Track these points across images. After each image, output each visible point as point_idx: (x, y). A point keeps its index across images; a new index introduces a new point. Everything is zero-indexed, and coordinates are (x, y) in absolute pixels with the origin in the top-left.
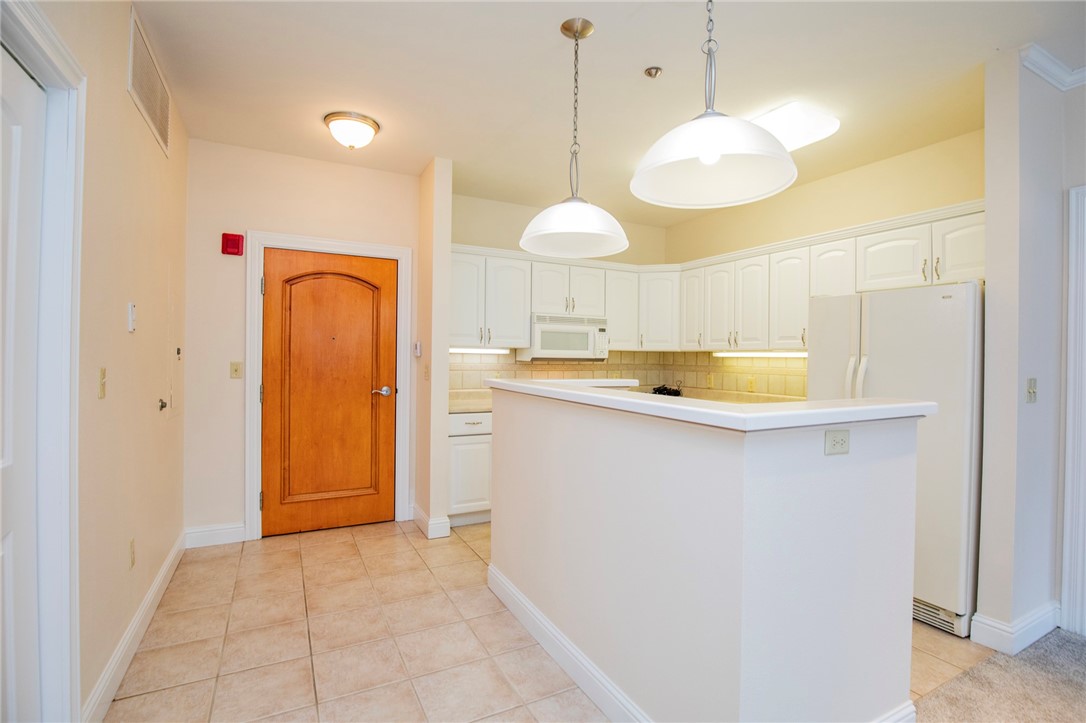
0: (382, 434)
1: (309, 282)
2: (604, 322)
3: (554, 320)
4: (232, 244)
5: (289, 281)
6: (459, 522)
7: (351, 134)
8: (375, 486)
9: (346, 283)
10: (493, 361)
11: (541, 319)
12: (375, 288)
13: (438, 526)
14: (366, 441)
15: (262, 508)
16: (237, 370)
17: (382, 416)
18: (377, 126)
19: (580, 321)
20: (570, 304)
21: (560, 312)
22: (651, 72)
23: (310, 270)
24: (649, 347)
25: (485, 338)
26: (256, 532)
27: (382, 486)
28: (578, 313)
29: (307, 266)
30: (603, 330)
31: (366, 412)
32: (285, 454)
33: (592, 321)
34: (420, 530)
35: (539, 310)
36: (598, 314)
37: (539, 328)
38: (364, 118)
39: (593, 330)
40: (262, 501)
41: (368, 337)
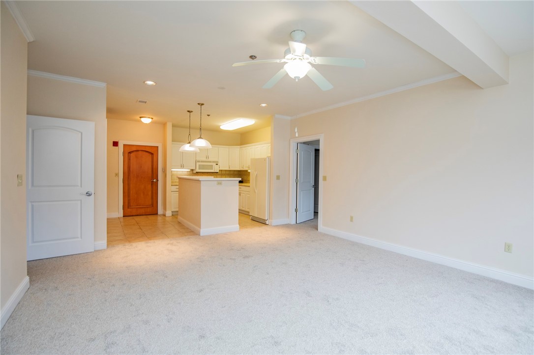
0: (154, 191)
1: (135, 153)
2: (218, 162)
3: (202, 162)
4: (115, 144)
5: (130, 153)
6: (174, 214)
7: (146, 121)
8: (152, 205)
9: (144, 153)
10: (186, 173)
11: (199, 161)
12: (152, 154)
13: (169, 213)
14: (150, 193)
15: (123, 209)
16: (117, 175)
17: (154, 187)
18: (152, 119)
19: (210, 162)
20: (207, 157)
21: (205, 159)
22: (208, 115)
23: (135, 150)
24: (231, 169)
25: (182, 166)
26: (122, 215)
27: (154, 205)
28: (210, 160)
29: (134, 149)
30: (217, 164)
31: (150, 186)
32: (129, 196)
33: (213, 162)
34: (164, 215)
35: (198, 159)
36: (216, 160)
37: (198, 164)
38: (149, 118)
39: (215, 164)
40: (123, 207)
41: (150, 166)
